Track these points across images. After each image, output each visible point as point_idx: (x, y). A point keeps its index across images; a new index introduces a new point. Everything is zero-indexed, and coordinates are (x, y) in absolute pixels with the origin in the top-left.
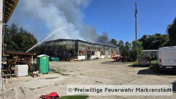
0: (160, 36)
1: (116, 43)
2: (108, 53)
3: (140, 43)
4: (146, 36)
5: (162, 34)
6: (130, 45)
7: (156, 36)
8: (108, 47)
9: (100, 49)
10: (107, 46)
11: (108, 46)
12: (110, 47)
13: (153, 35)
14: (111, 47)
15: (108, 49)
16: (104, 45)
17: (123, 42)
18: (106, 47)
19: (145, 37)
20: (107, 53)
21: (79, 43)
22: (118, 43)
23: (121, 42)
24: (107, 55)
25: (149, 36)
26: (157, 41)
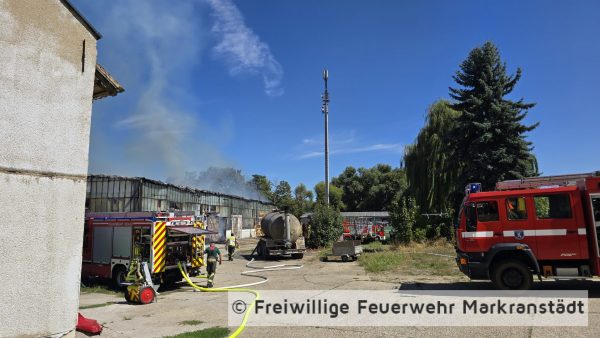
0: (389, 174)
1: (267, 188)
2: (243, 223)
3: (339, 192)
4: (354, 171)
5: (393, 168)
6: (309, 195)
7: (380, 173)
8: (242, 202)
9: (217, 210)
10: (238, 199)
11: (243, 199)
12: (248, 201)
13: (372, 171)
14: (252, 204)
15: (241, 210)
16: (231, 197)
17: (288, 188)
18: (236, 203)
19: (350, 173)
20: (240, 221)
21: (146, 190)
22: (273, 189)
23: (285, 186)
24: (239, 230)
25: (359, 170)
26: (382, 186)
